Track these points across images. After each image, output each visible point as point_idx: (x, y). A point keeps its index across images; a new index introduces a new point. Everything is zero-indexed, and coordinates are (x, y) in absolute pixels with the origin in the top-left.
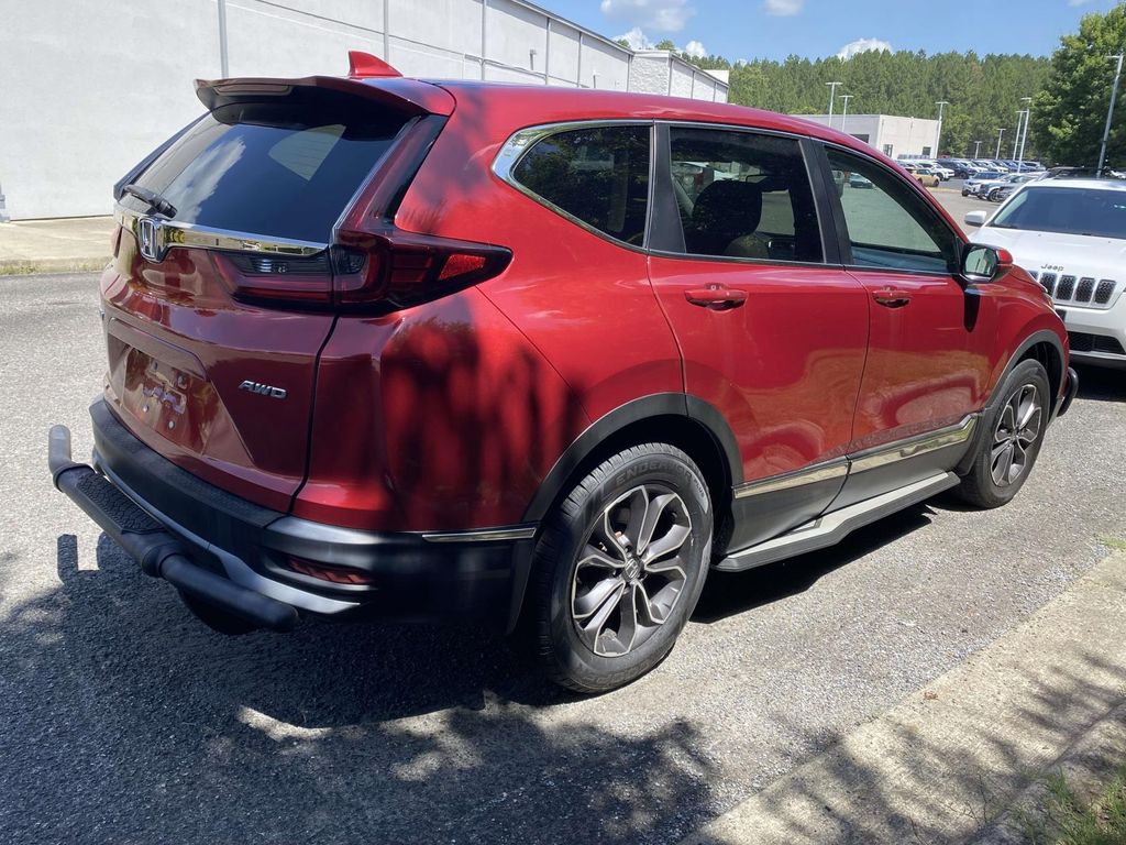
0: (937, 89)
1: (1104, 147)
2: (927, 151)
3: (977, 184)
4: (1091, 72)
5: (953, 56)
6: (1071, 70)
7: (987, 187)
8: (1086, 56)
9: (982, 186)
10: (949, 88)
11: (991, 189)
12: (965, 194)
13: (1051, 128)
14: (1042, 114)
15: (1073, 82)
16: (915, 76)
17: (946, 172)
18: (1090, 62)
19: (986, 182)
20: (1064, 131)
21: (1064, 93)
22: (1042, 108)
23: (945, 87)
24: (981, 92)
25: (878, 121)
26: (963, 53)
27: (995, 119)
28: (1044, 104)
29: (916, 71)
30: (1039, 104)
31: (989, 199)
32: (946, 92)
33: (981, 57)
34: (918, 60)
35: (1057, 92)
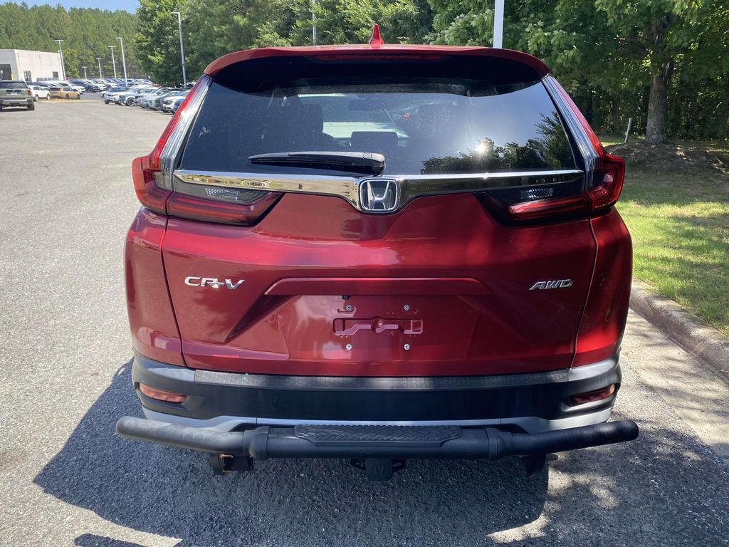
0: (43, 31)
1: (183, 68)
2: (56, 75)
3: (117, 95)
4: (163, 21)
5: (47, 7)
6: (150, 20)
7: (124, 97)
8: (157, 12)
9: (120, 97)
10: (53, 31)
11: (127, 98)
12: (107, 102)
13: (149, 57)
14: (141, 48)
15: (154, 28)
16: (24, 21)
17: (80, 89)
18: (161, 15)
19: (122, 94)
20: (157, 59)
21: (151, 35)
22: (140, 43)
23: (48, 29)
24: (75, 33)
25: (14, 54)
26: (53, 5)
27: (90, 52)
28: (140, 41)
29: (24, 17)
30: (139, 41)
31: (126, 105)
32: (51, 33)
33: (68, 9)
34: (22, 9)
35: (147, 34)
